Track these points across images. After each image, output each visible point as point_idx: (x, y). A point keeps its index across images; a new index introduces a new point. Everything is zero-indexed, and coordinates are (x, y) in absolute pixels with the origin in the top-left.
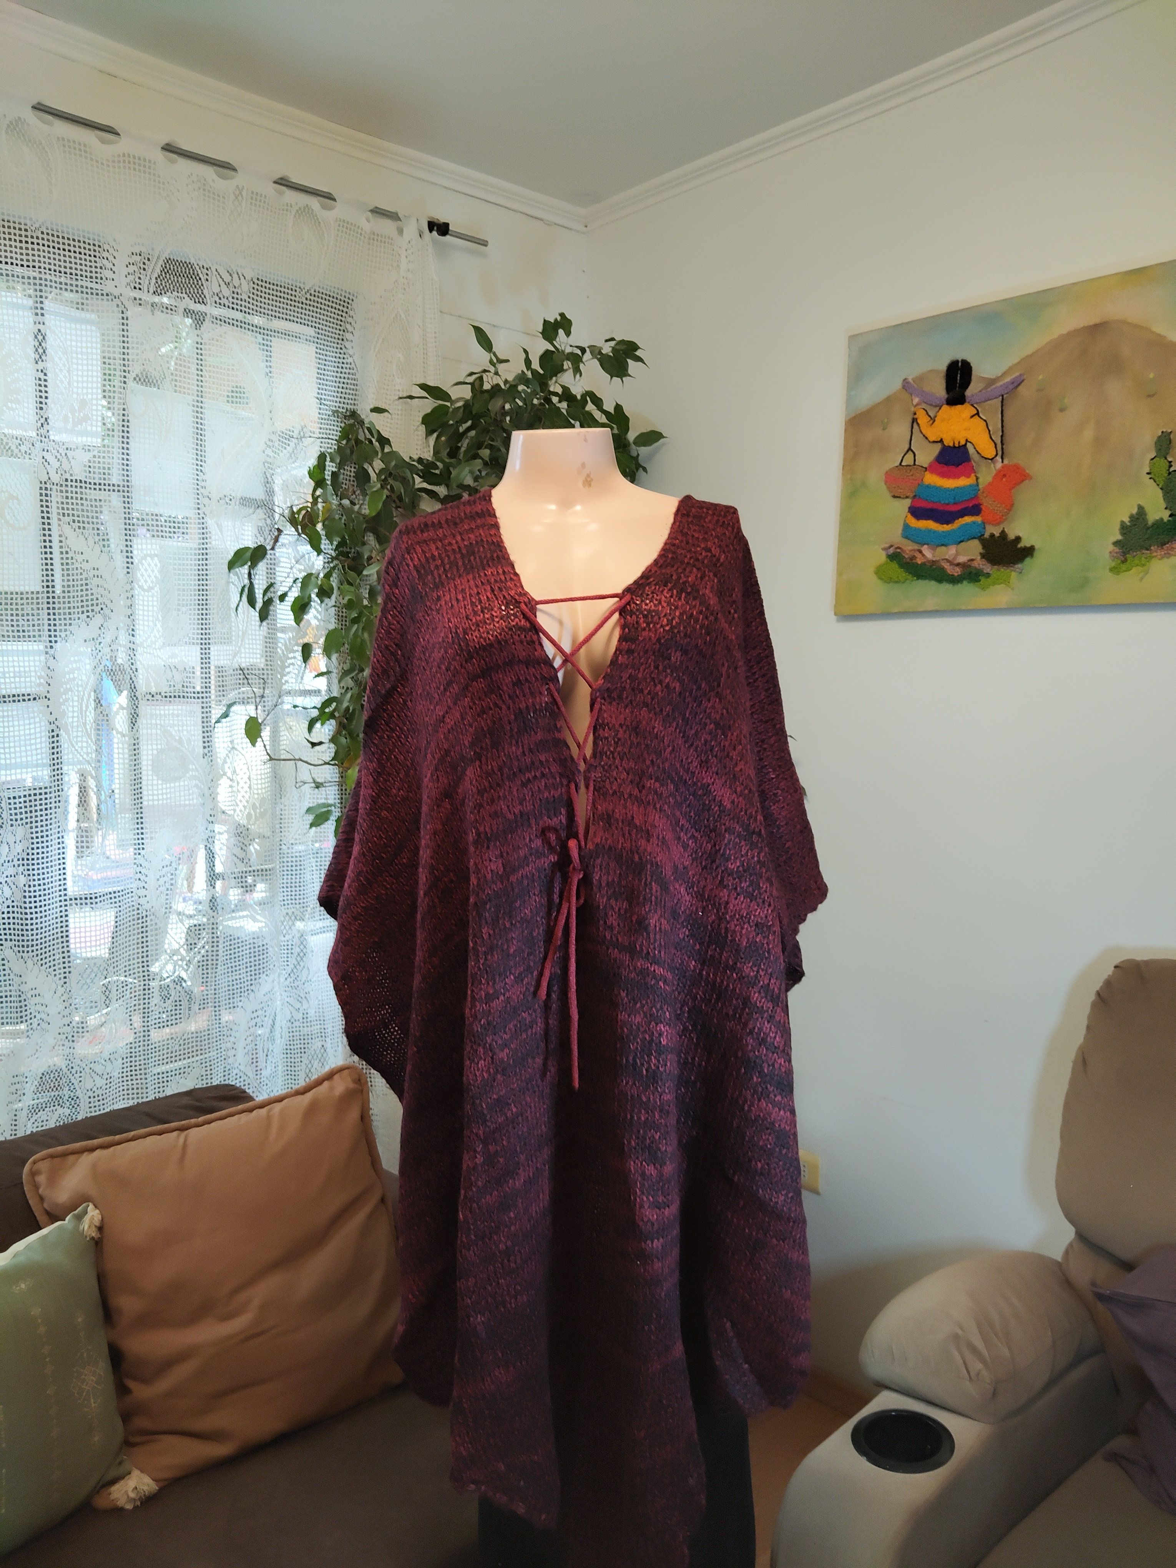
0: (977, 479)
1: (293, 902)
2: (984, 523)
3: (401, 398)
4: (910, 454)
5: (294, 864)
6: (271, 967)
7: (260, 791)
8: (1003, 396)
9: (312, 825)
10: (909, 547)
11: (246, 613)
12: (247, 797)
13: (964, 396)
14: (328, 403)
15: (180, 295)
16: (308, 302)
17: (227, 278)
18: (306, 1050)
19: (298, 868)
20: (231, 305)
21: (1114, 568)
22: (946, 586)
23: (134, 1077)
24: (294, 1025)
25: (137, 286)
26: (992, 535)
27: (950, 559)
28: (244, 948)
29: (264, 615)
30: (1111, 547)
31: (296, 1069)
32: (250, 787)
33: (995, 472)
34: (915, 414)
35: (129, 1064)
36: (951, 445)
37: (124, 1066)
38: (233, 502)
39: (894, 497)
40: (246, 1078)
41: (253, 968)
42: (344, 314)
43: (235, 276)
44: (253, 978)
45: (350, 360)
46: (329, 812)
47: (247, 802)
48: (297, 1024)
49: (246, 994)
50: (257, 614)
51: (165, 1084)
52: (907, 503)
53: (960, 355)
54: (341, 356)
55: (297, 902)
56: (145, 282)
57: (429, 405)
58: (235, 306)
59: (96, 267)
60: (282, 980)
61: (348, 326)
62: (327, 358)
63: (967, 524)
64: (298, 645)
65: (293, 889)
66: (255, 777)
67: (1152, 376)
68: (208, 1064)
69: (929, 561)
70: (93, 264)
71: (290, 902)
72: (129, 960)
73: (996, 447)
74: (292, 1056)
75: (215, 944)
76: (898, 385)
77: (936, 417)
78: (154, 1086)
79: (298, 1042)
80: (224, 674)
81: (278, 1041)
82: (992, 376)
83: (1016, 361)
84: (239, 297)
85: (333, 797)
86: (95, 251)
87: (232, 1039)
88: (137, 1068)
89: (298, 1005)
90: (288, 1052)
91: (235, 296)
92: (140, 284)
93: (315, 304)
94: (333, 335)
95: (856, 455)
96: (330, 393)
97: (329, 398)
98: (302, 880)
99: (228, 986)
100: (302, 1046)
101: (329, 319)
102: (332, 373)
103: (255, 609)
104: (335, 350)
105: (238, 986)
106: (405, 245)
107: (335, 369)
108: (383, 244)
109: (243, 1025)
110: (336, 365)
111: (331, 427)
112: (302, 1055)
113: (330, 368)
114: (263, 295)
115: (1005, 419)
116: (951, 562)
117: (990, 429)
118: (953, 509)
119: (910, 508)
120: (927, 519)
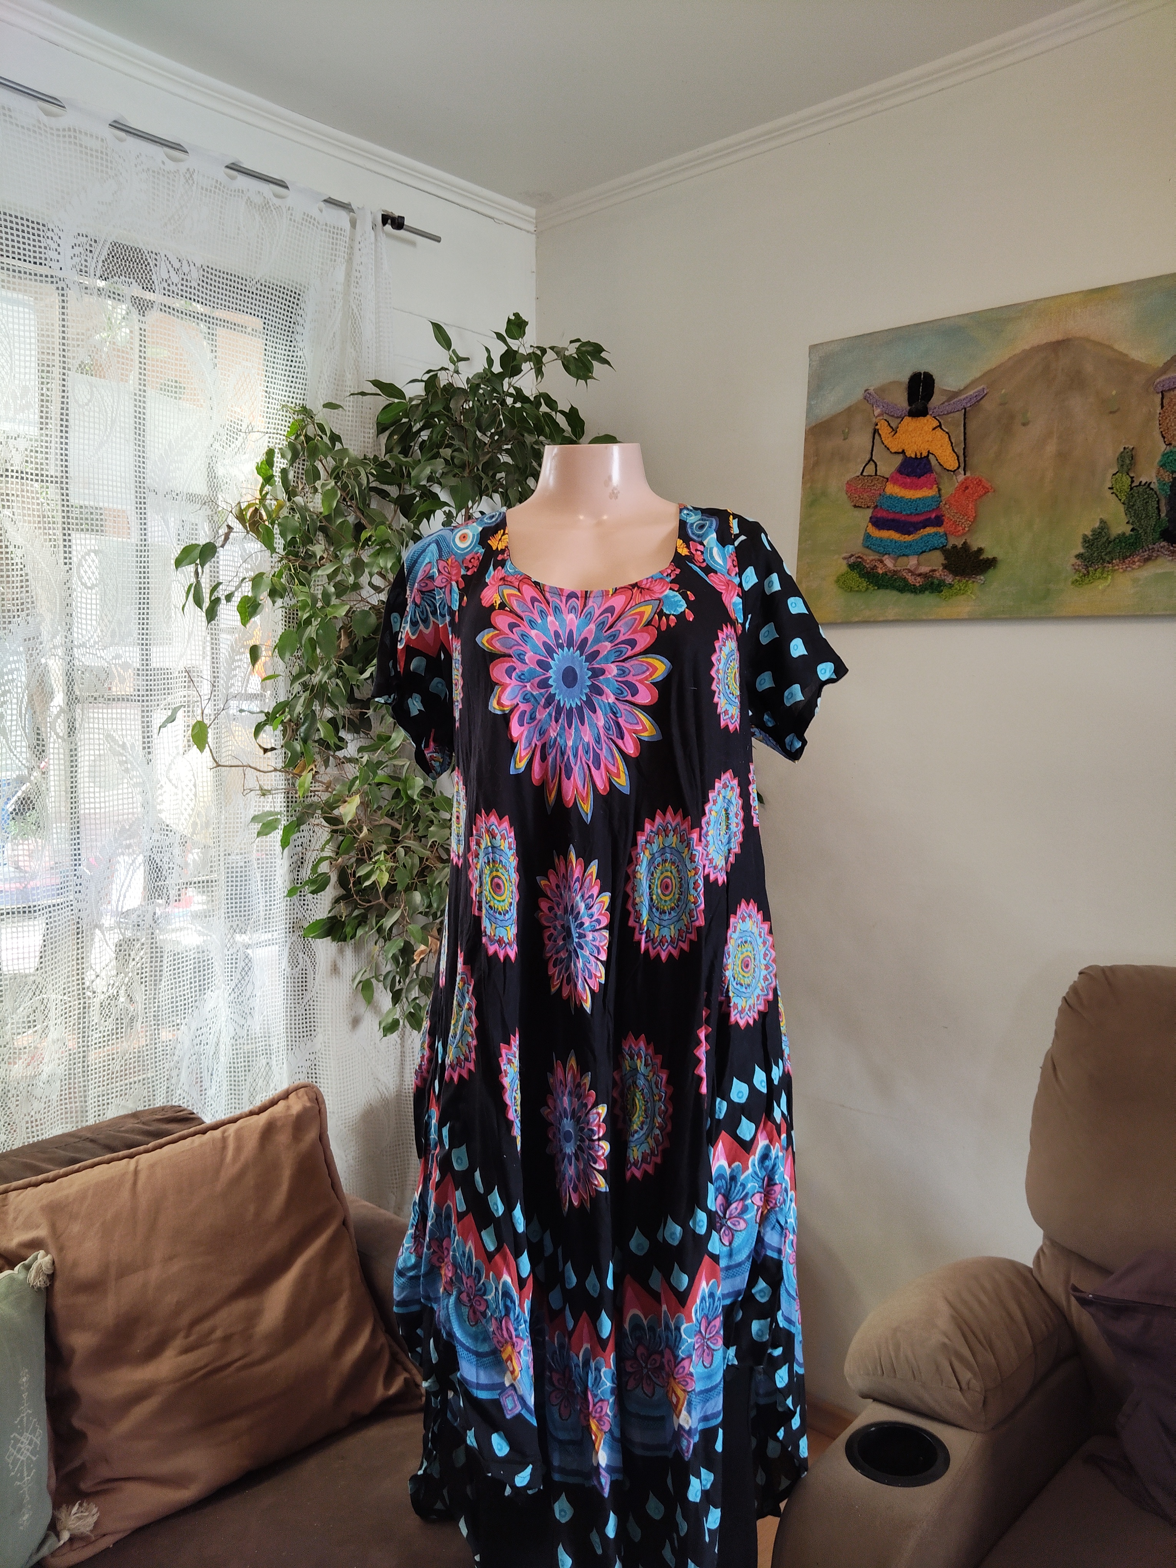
0: (939, 490)
1: (238, 914)
2: (945, 534)
3: (352, 394)
4: (871, 466)
5: (239, 875)
6: (216, 982)
7: (206, 799)
8: (965, 409)
9: (259, 834)
10: (870, 557)
11: (192, 613)
12: (192, 805)
13: (927, 408)
14: (277, 397)
15: (127, 280)
16: (259, 292)
17: (177, 265)
18: (250, 1068)
19: (243, 879)
20: (180, 292)
21: (1077, 580)
22: (908, 596)
23: (73, 1100)
24: (238, 1042)
25: (84, 269)
26: (955, 547)
27: (913, 569)
28: (188, 963)
29: (211, 614)
30: (1074, 560)
31: (240, 1088)
32: (195, 795)
33: (956, 485)
34: (876, 425)
35: (67, 1087)
36: (913, 456)
38: (179, 498)
39: (855, 506)
40: (190, 1099)
41: (197, 984)
42: (295, 306)
43: (185, 263)
44: (197, 993)
45: (299, 354)
46: (277, 820)
47: (193, 810)
48: (241, 1041)
49: (190, 1011)
50: (204, 614)
51: (105, 1107)
52: (869, 513)
53: (923, 367)
54: (291, 349)
55: (242, 914)
56: (92, 264)
57: (383, 401)
58: (184, 294)
59: (40, 247)
60: (226, 995)
61: (299, 318)
62: (277, 351)
63: (929, 535)
64: (244, 646)
65: (238, 901)
66: (201, 784)
67: (1114, 393)
68: (150, 1085)
69: (890, 571)
70: (37, 244)
71: (234, 914)
72: (68, 977)
73: (958, 459)
74: (236, 1074)
75: (159, 959)
76: (859, 394)
77: (898, 427)
78: (94, 1110)
79: (242, 1060)
80: (169, 676)
81: (222, 1059)
82: (956, 390)
83: (978, 375)
84: (188, 284)
85: (279, 804)
86: (38, 229)
87: (176, 1058)
88: (77, 1090)
89: (242, 1022)
90: (232, 1070)
91: (185, 283)
92: (86, 266)
93: (266, 295)
94: (284, 327)
95: (816, 464)
96: (279, 387)
97: (278, 392)
98: (247, 891)
99: (172, 1003)
100: (246, 1064)
101: (279, 310)
102: (281, 367)
103: (201, 608)
104: (285, 342)
105: (182, 1003)
106: (358, 238)
107: (285, 362)
108: (335, 236)
109: (187, 1043)
110: (286, 358)
111: (280, 422)
112: (247, 1073)
113: (279, 361)
114: (213, 283)
115: (968, 431)
116: (912, 573)
117: (953, 441)
118: (915, 519)
119: (871, 518)
120: (888, 530)
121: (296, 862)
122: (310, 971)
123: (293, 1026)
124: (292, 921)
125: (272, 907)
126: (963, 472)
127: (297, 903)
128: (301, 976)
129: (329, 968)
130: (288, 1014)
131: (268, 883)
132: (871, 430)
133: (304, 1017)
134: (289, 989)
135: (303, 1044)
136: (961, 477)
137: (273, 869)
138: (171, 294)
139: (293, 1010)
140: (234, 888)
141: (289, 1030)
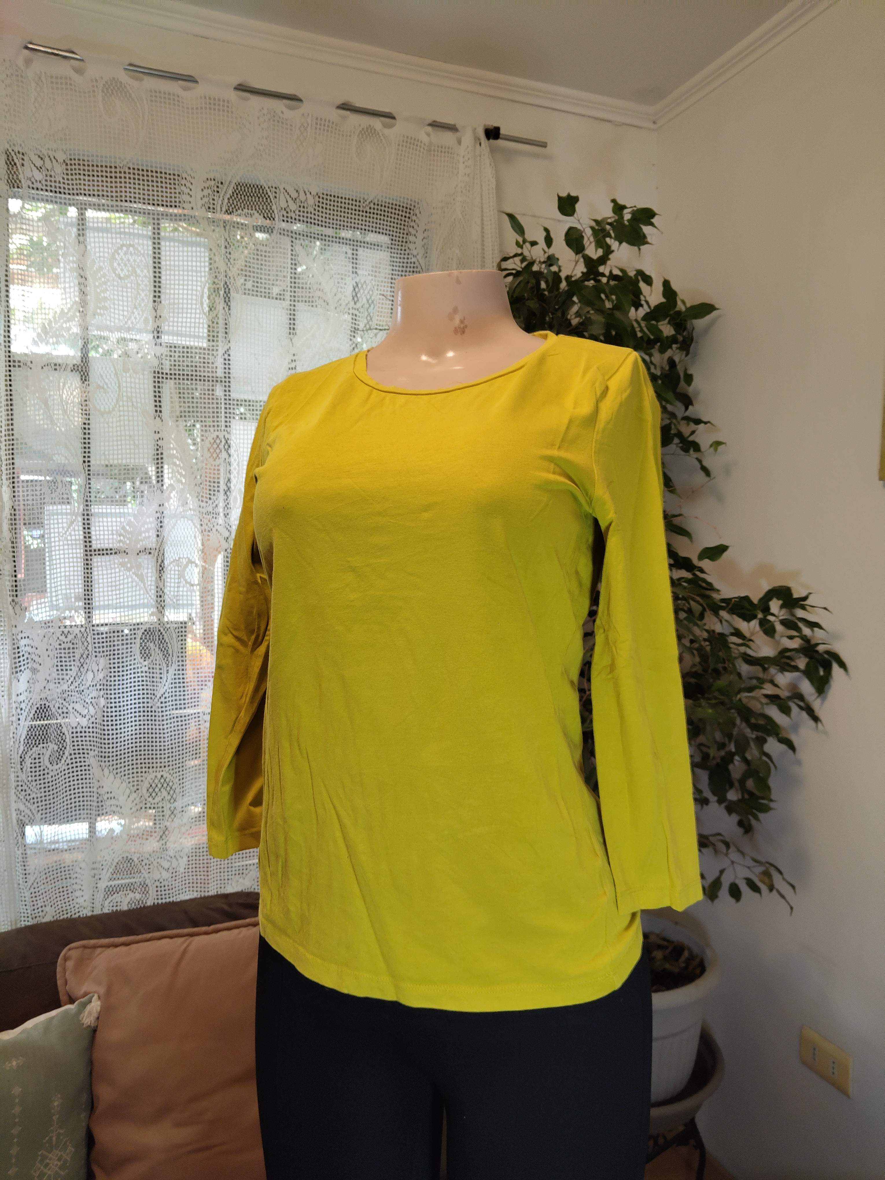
15: (250, 211)
16: (372, 211)
17: (294, 195)
20: (297, 217)
23: (198, 873)
25: (211, 206)
35: (194, 862)
37: (190, 863)
42: (407, 219)
43: (302, 193)
45: (413, 260)
54: (406, 257)
56: (219, 202)
58: (301, 218)
59: (175, 193)
61: (411, 229)
70: (173, 191)
84: (306, 210)
86: (174, 179)
88: (201, 866)
91: (302, 209)
92: (214, 204)
93: (379, 212)
101: (392, 224)
104: (399, 252)
106: (462, 153)
107: (401, 269)
108: (443, 154)
110: (401, 265)
113: (394, 268)
114: (328, 207)
138: (289, 220)
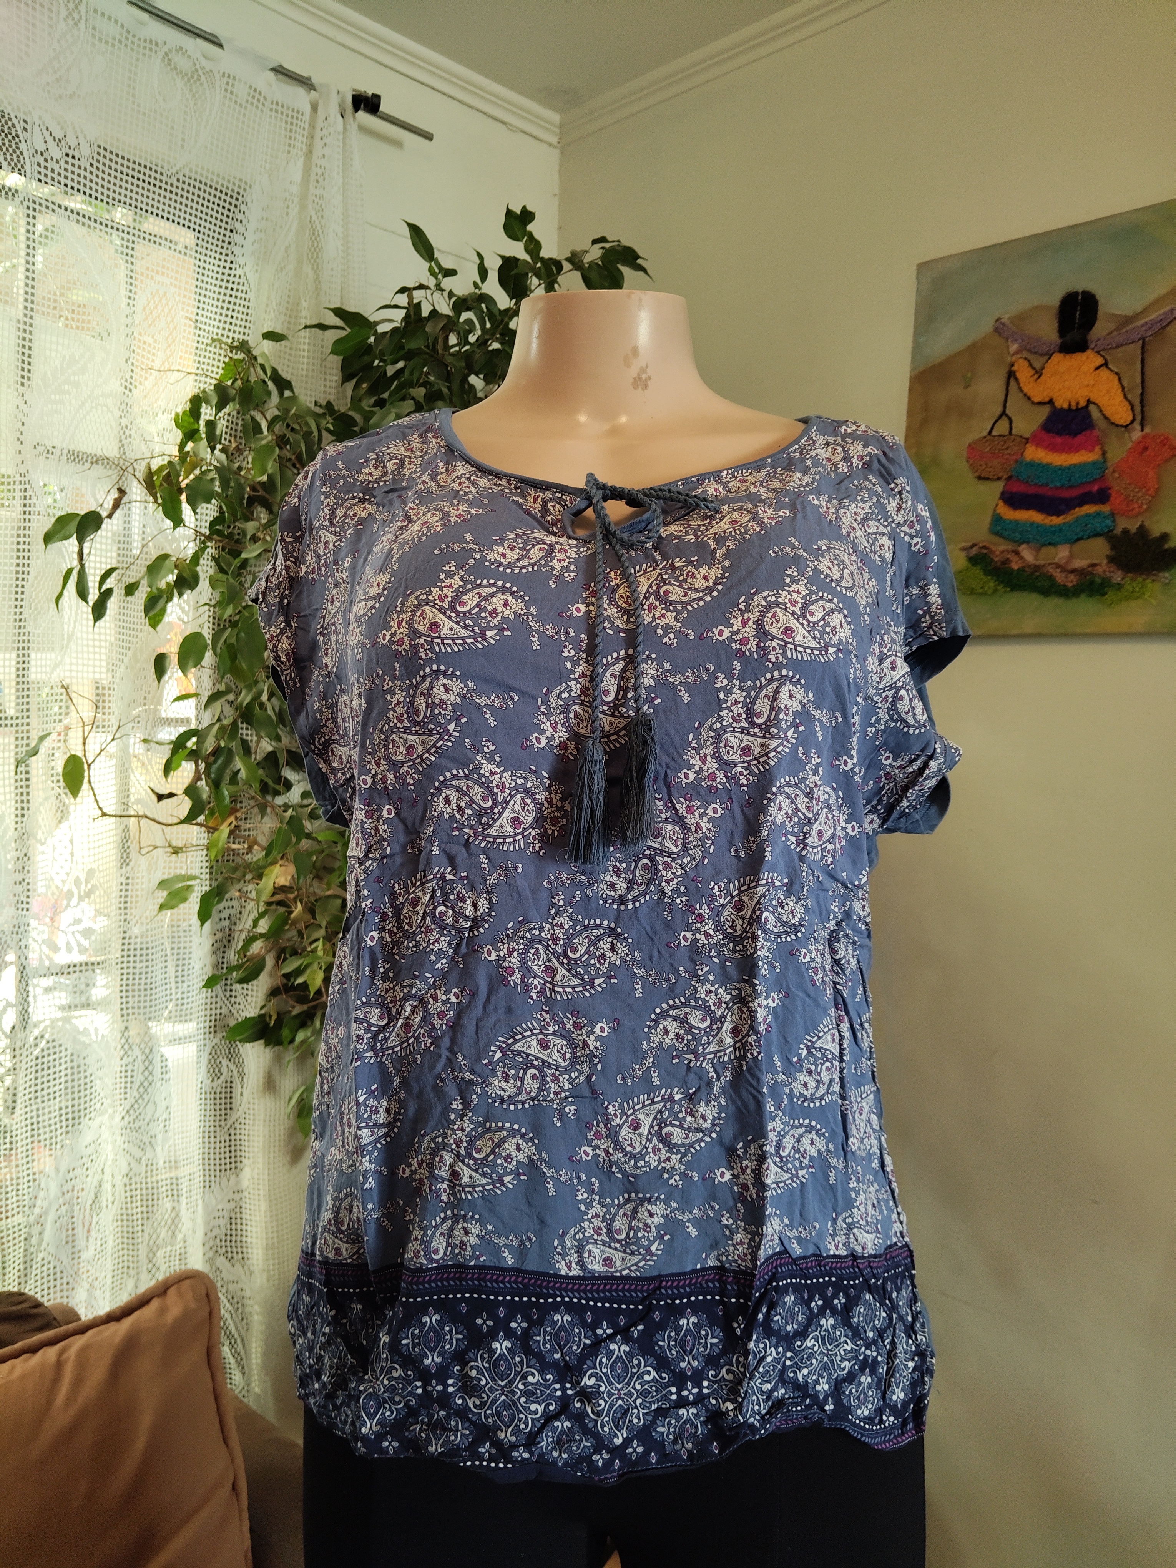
0: (1104, 453)
1: (136, 1010)
2: (1112, 514)
3: (306, 327)
4: (1004, 422)
6: (98, 1106)
8: (1144, 339)
9: (162, 907)
10: (1000, 547)
11: (74, 608)
13: (1087, 340)
14: (207, 328)
16: (180, 185)
18: (150, 1214)
22: (1055, 601)
24: (133, 1181)
26: (1126, 532)
27: (1062, 562)
28: (57, 1082)
29: (99, 611)
31: (136, 1241)
32: (72, 854)
33: (1130, 445)
34: (1013, 365)
36: (1066, 406)
38: (57, 455)
39: (980, 478)
40: (58, 1264)
41: (69, 1110)
42: (232, 208)
43: (70, 133)
44: (70, 1122)
45: (238, 273)
46: (189, 888)
47: (68, 874)
48: (138, 1179)
50: (90, 610)
52: (999, 487)
54: (228, 265)
55: (142, 1011)
57: (345, 336)
60: (118, 1118)
61: (238, 224)
62: (207, 266)
63: (1088, 515)
65: (136, 993)
69: (1029, 566)
73: (1133, 409)
74: (130, 1223)
76: (986, 326)
77: (1043, 368)
79: (139, 1204)
82: (1130, 313)
83: (1164, 291)
85: (197, 865)
87: (37, 1211)
89: (140, 1154)
93: (191, 190)
94: (216, 235)
95: (925, 422)
96: (209, 314)
97: (208, 321)
98: (149, 981)
99: (32, 1136)
100: (144, 1209)
101: (210, 212)
102: (213, 288)
103: (87, 602)
104: (218, 256)
105: (47, 1136)
106: (320, 123)
107: (218, 283)
108: (289, 120)
109: (54, 1189)
110: (220, 276)
111: (211, 362)
112: (145, 1221)
113: (209, 280)
115: (1147, 369)
116: (1062, 568)
117: (1125, 383)
118: (1067, 494)
119: (1003, 493)
120: (1028, 509)
121: (221, 941)
122: (237, 1084)
123: (212, 1156)
124: (213, 1018)
125: (185, 1001)
126: (1138, 427)
127: (221, 995)
128: (223, 1090)
129: (261, 1081)
130: (206, 1139)
131: (180, 969)
132: (1003, 373)
133: (227, 1144)
134: (208, 1107)
135: (224, 1180)
136: (1137, 434)
137: (187, 951)
139: (212, 1135)
140: (131, 977)
141: (206, 1162)
